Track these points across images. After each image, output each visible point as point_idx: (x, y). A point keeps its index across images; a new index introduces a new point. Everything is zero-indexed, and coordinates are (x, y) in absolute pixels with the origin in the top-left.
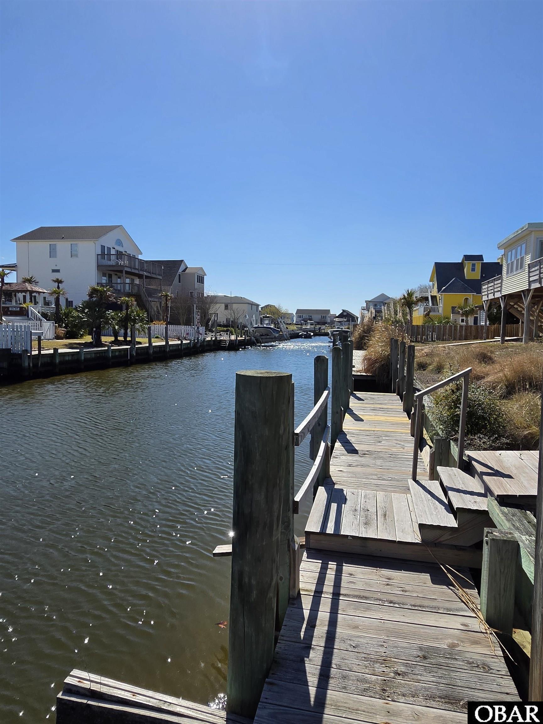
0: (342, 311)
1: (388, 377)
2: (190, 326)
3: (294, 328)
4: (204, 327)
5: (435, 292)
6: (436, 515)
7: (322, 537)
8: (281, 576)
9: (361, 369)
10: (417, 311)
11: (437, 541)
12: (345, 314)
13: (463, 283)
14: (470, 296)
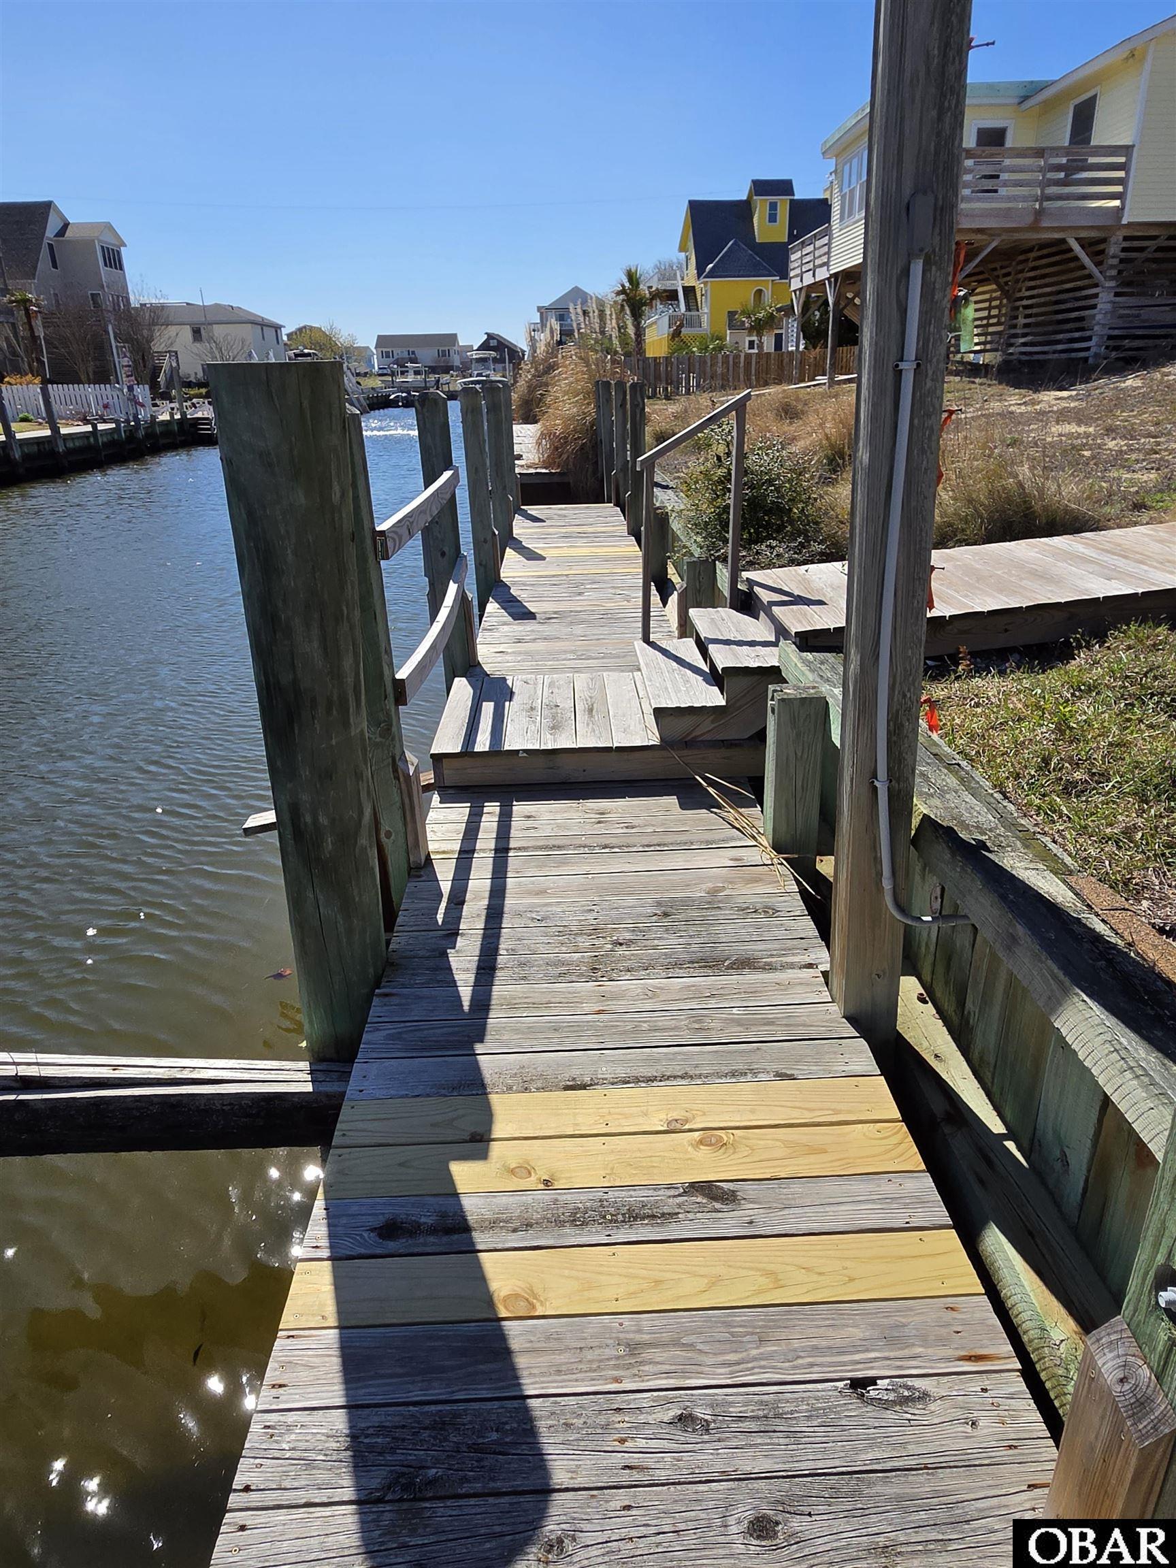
0: (486, 337)
1: (595, 471)
2: (108, 386)
3: (377, 383)
4: (147, 387)
5: (691, 278)
6: (687, 691)
7: (467, 762)
8: (387, 828)
9: (537, 461)
10: (654, 327)
11: (689, 738)
12: (493, 343)
13: (750, 252)
14: (767, 283)
